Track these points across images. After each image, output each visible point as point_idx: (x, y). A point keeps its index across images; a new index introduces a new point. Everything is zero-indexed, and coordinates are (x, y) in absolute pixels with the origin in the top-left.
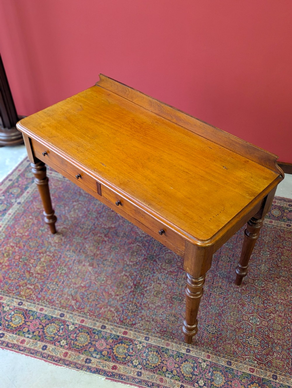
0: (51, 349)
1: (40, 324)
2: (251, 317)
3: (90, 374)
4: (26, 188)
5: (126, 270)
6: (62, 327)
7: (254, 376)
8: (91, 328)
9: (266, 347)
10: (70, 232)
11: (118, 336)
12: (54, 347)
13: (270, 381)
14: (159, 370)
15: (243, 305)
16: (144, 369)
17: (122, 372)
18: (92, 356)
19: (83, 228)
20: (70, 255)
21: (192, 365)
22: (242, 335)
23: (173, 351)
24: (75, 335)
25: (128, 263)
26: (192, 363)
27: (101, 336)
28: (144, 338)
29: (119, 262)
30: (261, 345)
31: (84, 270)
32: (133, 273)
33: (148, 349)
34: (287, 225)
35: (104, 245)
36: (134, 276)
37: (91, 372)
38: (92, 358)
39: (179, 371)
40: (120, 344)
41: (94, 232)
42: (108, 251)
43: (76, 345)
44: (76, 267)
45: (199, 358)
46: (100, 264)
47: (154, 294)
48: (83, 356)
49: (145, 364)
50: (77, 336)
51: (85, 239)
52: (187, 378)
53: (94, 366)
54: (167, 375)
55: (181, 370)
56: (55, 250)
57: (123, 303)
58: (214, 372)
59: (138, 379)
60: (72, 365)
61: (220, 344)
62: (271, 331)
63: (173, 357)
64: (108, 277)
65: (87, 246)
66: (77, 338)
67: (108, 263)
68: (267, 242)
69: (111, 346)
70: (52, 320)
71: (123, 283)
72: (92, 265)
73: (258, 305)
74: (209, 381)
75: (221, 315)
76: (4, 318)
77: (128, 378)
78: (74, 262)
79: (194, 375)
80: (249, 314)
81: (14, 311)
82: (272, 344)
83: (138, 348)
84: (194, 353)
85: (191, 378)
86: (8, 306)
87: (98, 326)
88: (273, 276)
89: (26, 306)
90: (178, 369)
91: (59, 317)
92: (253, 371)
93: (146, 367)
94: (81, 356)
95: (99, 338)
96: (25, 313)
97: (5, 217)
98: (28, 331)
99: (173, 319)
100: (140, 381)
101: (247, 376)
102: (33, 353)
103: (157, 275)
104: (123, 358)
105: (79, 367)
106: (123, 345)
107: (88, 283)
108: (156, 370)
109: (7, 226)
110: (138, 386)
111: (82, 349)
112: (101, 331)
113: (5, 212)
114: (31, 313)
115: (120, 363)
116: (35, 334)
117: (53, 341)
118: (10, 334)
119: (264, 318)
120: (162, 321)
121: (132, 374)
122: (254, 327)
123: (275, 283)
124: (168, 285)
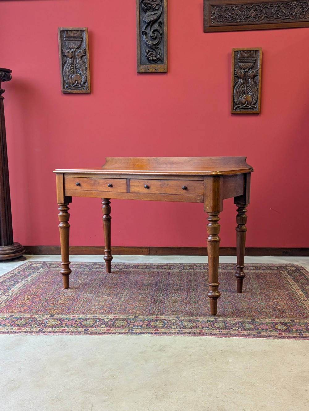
0: (93, 330)
1: (76, 322)
2: (259, 303)
3: (135, 335)
4: (29, 275)
6: (98, 321)
7: (276, 322)
8: (125, 318)
9: (278, 311)
11: (152, 319)
12: (95, 328)
13: (290, 322)
14: (197, 328)
15: (249, 299)
17: (164, 331)
18: (134, 328)
19: (92, 285)
20: (86, 295)
21: (224, 323)
22: (256, 309)
23: (203, 320)
24: (112, 322)
25: (142, 293)
26: (222, 323)
28: (175, 318)
29: (134, 293)
30: (273, 311)
31: (104, 299)
33: (182, 321)
34: (263, 271)
35: (116, 289)
36: (150, 297)
40: (156, 322)
41: (103, 285)
42: (121, 290)
43: (115, 326)
44: (95, 298)
45: (227, 320)
46: (117, 295)
47: (172, 302)
48: (125, 329)
49: (182, 327)
51: (97, 288)
52: (222, 328)
53: (138, 332)
54: (204, 329)
55: (215, 326)
56: (72, 294)
57: (148, 307)
58: (243, 324)
59: (180, 332)
60: (116, 334)
61: (241, 314)
62: (278, 306)
63: (205, 322)
64: (127, 299)
65: (101, 290)
66: (115, 323)
67: (124, 294)
69: (147, 323)
70: (86, 319)
71: (143, 300)
72: (110, 296)
73: (261, 298)
74: (241, 327)
76: (40, 323)
77: (171, 333)
78: (92, 297)
79: (227, 326)
80: (256, 301)
81: (48, 320)
82: (282, 310)
83: (172, 321)
84: (222, 319)
85: (226, 328)
86: (41, 318)
87: (131, 317)
88: (265, 288)
89: (58, 316)
90: (212, 326)
91: (92, 317)
92: (274, 320)
93: (184, 327)
94: (123, 329)
95: (134, 321)
96: (59, 319)
97: (15, 286)
98: (66, 325)
99: (195, 309)
100: (184, 333)
101: (271, 323)
102: (77, 333)
103: (170, 295)
104: (161, 326)
105: (124, 333)
106: (158, 322)
107: (111, 303)
108: (194, 328)
109: (20, 289)
110: (182, 335)
111: (122, 327)
112: (135, 319)
113: (14, 285)
114: (63, 318)
115: (160, 328)
116: (73, 326)
117: (92, 326)
118: (49, 328)
119: (269, 302)
120: (187, 310)
121: (174, 331)
122: (264, 306)
123: (268, 290)
124: (182, 298)
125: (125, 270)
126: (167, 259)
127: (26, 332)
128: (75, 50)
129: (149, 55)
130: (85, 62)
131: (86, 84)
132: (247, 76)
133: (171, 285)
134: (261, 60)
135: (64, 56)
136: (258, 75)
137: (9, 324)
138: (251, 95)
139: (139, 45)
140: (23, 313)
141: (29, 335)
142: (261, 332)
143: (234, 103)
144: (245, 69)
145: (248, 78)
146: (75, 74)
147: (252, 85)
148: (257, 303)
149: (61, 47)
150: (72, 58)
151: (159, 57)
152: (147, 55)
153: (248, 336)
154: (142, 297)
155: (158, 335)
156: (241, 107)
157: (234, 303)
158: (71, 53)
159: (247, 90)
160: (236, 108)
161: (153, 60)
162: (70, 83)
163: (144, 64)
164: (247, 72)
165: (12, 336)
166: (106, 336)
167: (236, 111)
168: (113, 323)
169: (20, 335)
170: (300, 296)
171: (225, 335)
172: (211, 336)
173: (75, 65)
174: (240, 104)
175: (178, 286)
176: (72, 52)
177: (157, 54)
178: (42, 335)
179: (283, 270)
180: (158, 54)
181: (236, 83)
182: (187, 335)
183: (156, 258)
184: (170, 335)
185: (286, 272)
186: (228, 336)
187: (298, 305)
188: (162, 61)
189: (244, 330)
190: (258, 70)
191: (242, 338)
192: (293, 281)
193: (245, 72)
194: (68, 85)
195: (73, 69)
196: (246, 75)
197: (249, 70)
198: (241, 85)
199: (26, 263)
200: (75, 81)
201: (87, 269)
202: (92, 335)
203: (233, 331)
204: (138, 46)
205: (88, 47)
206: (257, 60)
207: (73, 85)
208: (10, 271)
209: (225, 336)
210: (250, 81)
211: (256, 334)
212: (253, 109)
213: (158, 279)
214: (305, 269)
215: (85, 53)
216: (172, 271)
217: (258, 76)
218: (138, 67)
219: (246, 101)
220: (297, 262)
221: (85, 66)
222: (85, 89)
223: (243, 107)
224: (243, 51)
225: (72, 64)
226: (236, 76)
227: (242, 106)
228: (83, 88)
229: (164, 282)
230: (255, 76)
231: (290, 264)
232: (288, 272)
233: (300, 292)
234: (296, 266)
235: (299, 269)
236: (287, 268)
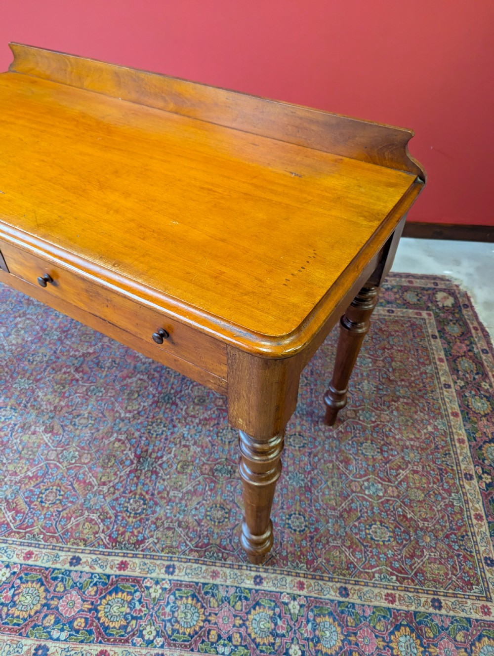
2: (366, 484)
5: (120, 429)
7: (398, 610)
8: (47, 569)
9: (407, 541)
10: (7, 372)
11: (108, 576)
13: (430, 614)
14: (203, 641)
15: (347, 462)
16: (169, 645)
18: (51, 638)
19: (32, 362)
20: (5, 417)
21: (271, 613)
22: (357, 523)
23: (227, 587)
24: (12, 591)
25: (123, 415)
26: (269, 608)
27: (71, 583)
28: (163, 570)
29: (104, 416)
30: (395, 539)
31: (34, 443)
32: (133, 434)
33: (174, 594)
35: (75, 387)
36: (135, 438)
38: (50, 644)
39: (244, 634)
40: (114, 595)
41: (54, 366)
42: (83, 397)
43: (13, 616)
44: (16, 439)
45: (281, 593)
46: (66, 426)
47: (177, 468)
48: (29, 642)
49: (170, 633)
50: (17, 592)
51: (37, 381)
52: (264, 649)
54: (220, 649)
55: (249, 631)
57: (117, 499)
58: (318, 620)
61: (319, 552)
62: (406, 505)
63: (229, 603)
64: (83, 448)
65: (40, 394)
66: (16, 598)
67: (83, 421)
69: (92, 603)
71: (114, 456)
72: (50, 430)
73: (373, 456)
74: (311, 644)
75: (310, 490)
78: (13, 430)
79: (278, 635)
80: (361, 477)
82: (415, 531)
83: (153, 595)
84: (271, 584)
85: (273, 644)
87: (63, 560)
88: (386, 399)
90: (242, 630)
92: (394, 600)
93: (173, 638)
94: (24, 642)
95: (64, 590)
99: (220, 514)
101: (385, 614)
103: (180, 430)
104: (120, 628)
106: (120, 595)
107: (41, 468)
108: (195, 642)
111: (26, 626)
112: (70, 572)
115: (115, 641)
119: (389, 481)
120: (199, 522)
122: (375, 503)
123: (392, 412)
124: (202, 447)
148: (361, 487)
154: (116, 439)
157: (311, 480)
168: (14, 596)
170: (459, 451)
179: (428, 308)
185: (433, 321)
192: (445, 365)
214: (472, 307)
231: (442, 279)
232: (437, 316)
233: (460, 429)
234: (455, 288)
235: (460, 306)
236: (436, 295)
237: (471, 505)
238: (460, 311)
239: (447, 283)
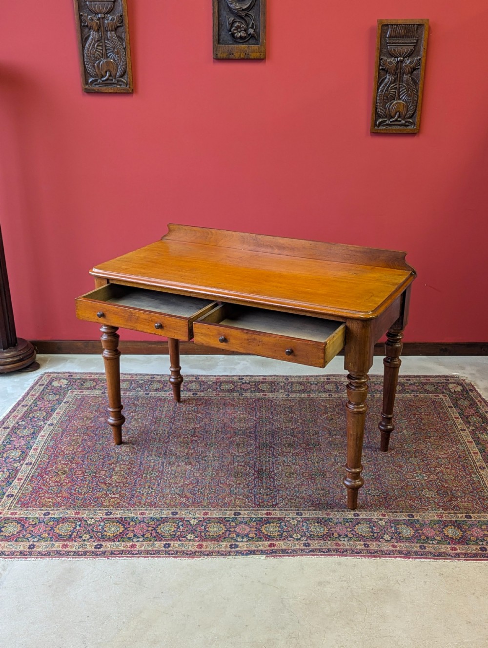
0: (177, 545)
1: (148, 527)
2: (415, 475)
3: (243, 557)
4: (53, 410)
5: (238, 461)
6: (180, 523)
7: (445, 520)
8: (221, 518)
9: (446, 495)
11: (262, 518)
12: (179, 543)
13: (465, 521)
14: (330, 537)
15: (401, 467)
16: (311, 540)
17: (284, 547)
18: (237, 541)
19: (157, 434)
20: (152, 460)
21: (369, 526)
22: (413, 490)
23: (338, 518)
24: (203, 527)
25: (237, 454)
26: (366, 524)
27: (239, 522)
28: (295, 514)
29: (224, 456)
30: (438, 495)
31: (181, 470)
32: (249, 462)
33: (306, 523)
34: (414, 396)
35: (196, 444)
36: (251, 464)
37: (243, 554)
38: (237, 543)
39: (354, 533)
40: (268, 524)
41: (174, 435)
42: (204, 448)
43: (209, 535)
44: (168, 469)
46: (200, 461)
47: (286, 475)
48: (225, 543)
49: (309, 536)
51: (166, 442)
52: (368, 537)
53: (245, 549)
54: (342, 539)
55: (357, 532)
56: (129, 459)
57: (251, 489)
58: (398, 526)
59: (307, 549)
60: (214, 554)
61: (392, 503)
62: (444, 482)
63: (341, 523)
64: (217, 470)
65: (172, 448)
66: (207, 529)
67: (211, 459)
68: (398, 412)
69: (256, 528)
70: (163, 521)
71: (240, 472)
72: (189, 464)
73: (417, 463)
74: (395, 534)
75: (379, 479)
76: (93, 531)
77: (294, 551)
78: (163, 465)
79: (375, 533)
80: (411, 472)
81: (104, 522)
82: (451, 491)
83: (293, 523)
84: (365, 515)
85: (373, 536)
86: (92, 518)
87: (229, 514)
88: (421, 438)
89: (118, 514)
91: (171, 516)
92: (442, 517)
93: (312, 537)
94: (221, 543)
95: (236, 524)
96: (121, 521)
97: (37, 440)
98: (135, 536)
99: (322, 492)
100: (312, 551)
101: (437, 522)
102: (154, 554)
103: (281, 459)
104: (278, 535)
105: (224, 554)
106: (272, 524)
107: (193, 480)
108: (326, 538)
109: (46, 447)
110: (311, 555)
111: (220, 538)
112: (236, 518)
113: (34, 435)
114: (128, 519)
115: (277, 540)
116: (146, 536)
117: (175, 538)
118: (110, 543)
119: (430, 473)
120: (310, 496)
121: (298, 547)
122: (423, 482)
123: (427, 443)
124: (300, 466)
125: (202, 394)
126: (263, 364)
127: (76, 554)
128: (103, 16)
129: (234, 30)
130: (121, 38)
131: (125, 77)
132: (401, 69)
133: (279, 432)
134: (426, 41)
135: (83, 27)
136: (419, 67)
137: (47, 535)
138: (405, 102)
139: (217, 8)
140: (63, 508)
141: (81, 559)
142: (426, 545)
143: (377, 115)
144: (397, 58)
145: (402, 72)
146: (104, 59)
147: (408, 85)
148: (413, 476)
149: (79, 10)
150: (98, 30)
151: (252, 33)
152: (231, 28)
153: (407, 555)
154: (238, 465)
155: (277, 556)
156: (387, 122)
157: (379, 475)
158: (98, 21)
159: (399, 92)
160: (380, 123)
161: (241, 37)
162: (96, 76)
163: (225, 43)
164: (402, 61)
165: (56, 561)
166: (199, 559)
167: (380, 128)
168: (205, 528)
169: (68, 559)
170: (474, 458)
171: (373, 554)
172: (354, 556)
173: (105, 42)
174: (386, 117)
175: (289, 434)
176: (99, 19)
177: (248, 25)
178: (102, 558)
179: (443, 393)
180: (250, 26)
181: (382, 81)
182: (319, 555)
183: (245, 362)
184: (293, 556)
185: (448, 399)
186: (379, 556)
187: (473, 480)
188: (256, 40)
189: (400, 542)
190: (420, 59)
191: (399, 559)
192: (460, 420)
193: (398, 62)
194: (93, 79)
195: (102, 50)
196: (399, 68)
197: (404, 58)
198: (391, 84)
199: (41, 377)
200: (106, 72)
201: (142, 393)
202: (177, 557)
203: (385, 544)
204: (215, 10)
205: (126, 11)
206: (419, 41)
207: (102, 79)
208: (21, 398)
209: (375, 557)
210: (405, 77)
211: (419, 549)
212: (408, 126)
213: (256, 417)
214: (476, 390)
215: (122, 22)
216: (275, 395)
217: (418, 69)
218: (215, 49)
219: (397, 112)
220: (462, 371)
221: (122, 45)
222: (123, 87)
223: (391, 122)
224: (397, 25)
225: (99, 41)
226: (382, 69)
227: (389, 120)
228: (120, 85)
229: (266, 425)
230: (414, 69)
231: (452, 377)
232: (450, 397)
233: (474, 448)
234: (462, 381)
235: (467, 390)
236: (449, 386)
237: (485, 479)
238: (468, 393)
239: (456, 379)
